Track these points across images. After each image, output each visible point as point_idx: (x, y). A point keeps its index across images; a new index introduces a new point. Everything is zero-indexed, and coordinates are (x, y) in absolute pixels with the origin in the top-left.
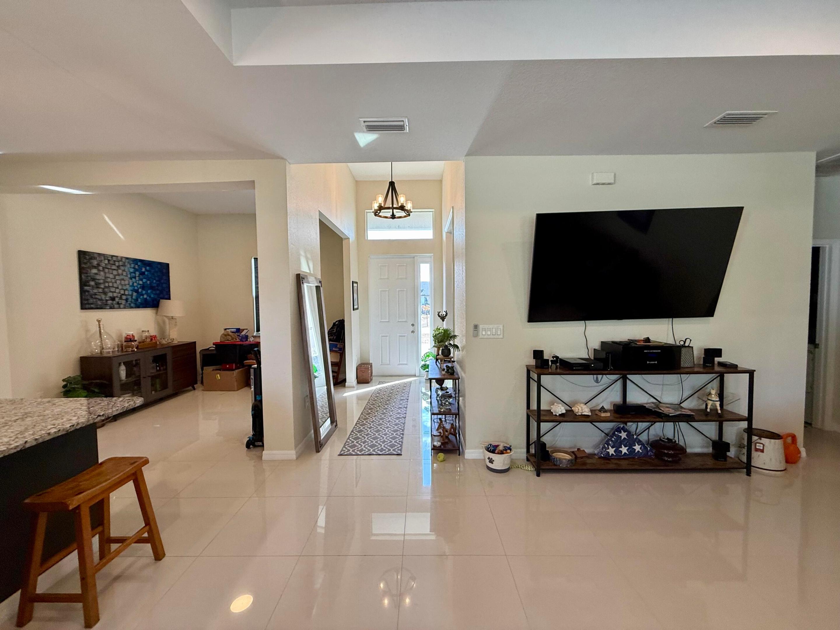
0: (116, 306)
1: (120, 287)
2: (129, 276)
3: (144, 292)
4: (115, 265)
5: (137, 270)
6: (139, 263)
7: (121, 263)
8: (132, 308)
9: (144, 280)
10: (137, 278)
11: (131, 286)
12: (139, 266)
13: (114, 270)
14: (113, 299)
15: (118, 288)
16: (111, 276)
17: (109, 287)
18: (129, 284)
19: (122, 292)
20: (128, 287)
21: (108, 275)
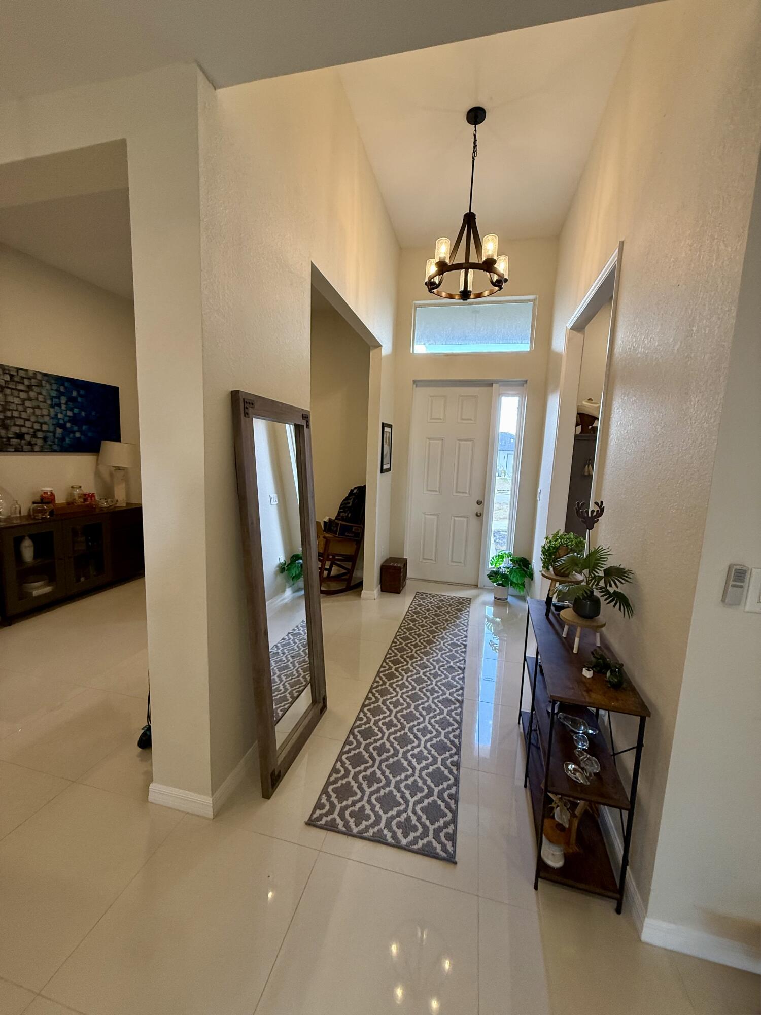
0: (26, 448)
1: (33, 419)
2: (49, 402)
3: (75, 428)
4: (23, 383)
5: (62, 394)
6: (67, 384)
7: (34, 381)
8: (55, 451)
9: (76, 411)
10: (63, 407)
11: (52, 418)
12: (66, 388)
13: (22, 391)
14: (20, 436)
15: (28, 420)
16: (17, 401)
17: (12, 417)
18: (49, 415)
19: (37, 426)
20: (47, 419)
21: (10, 399)
